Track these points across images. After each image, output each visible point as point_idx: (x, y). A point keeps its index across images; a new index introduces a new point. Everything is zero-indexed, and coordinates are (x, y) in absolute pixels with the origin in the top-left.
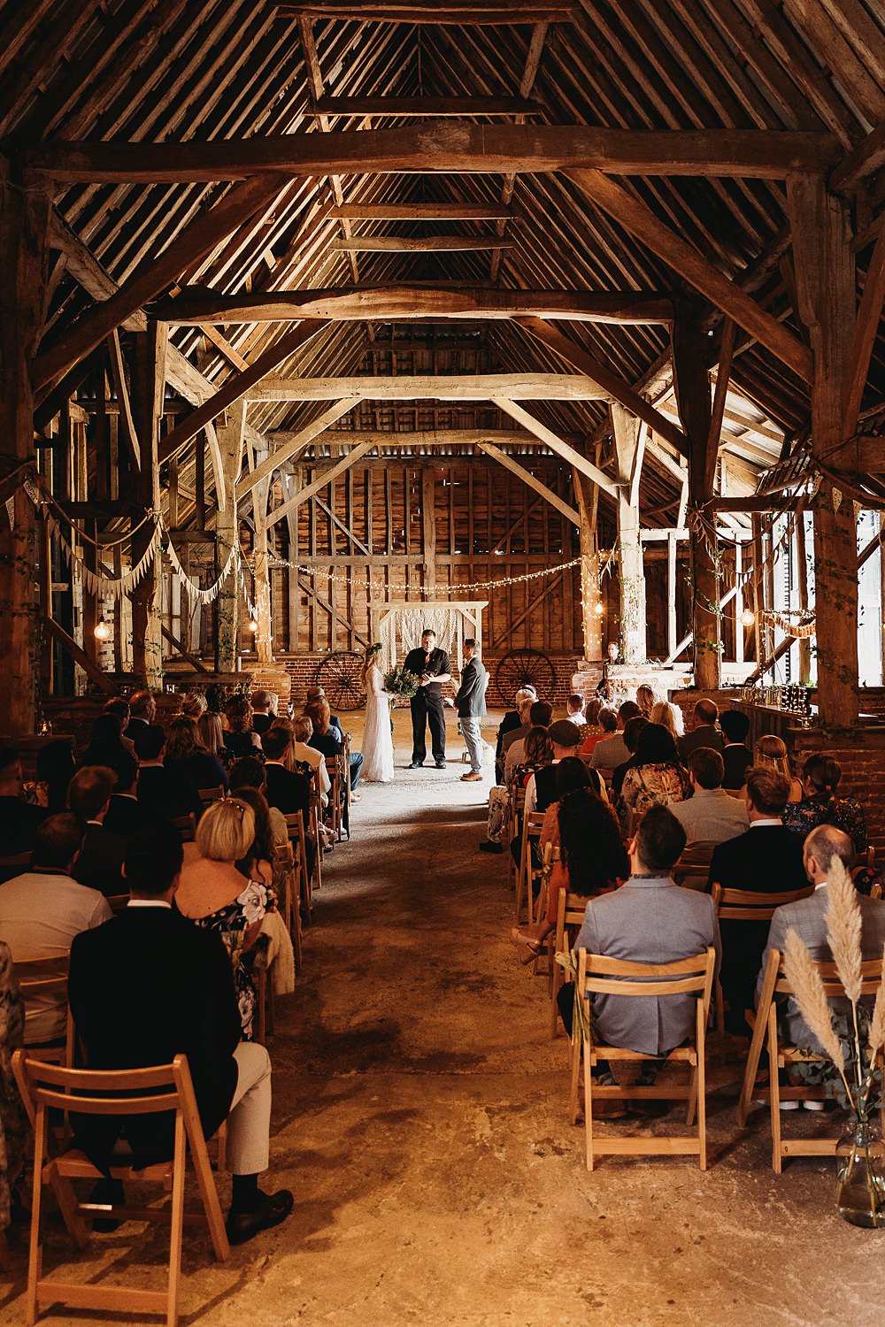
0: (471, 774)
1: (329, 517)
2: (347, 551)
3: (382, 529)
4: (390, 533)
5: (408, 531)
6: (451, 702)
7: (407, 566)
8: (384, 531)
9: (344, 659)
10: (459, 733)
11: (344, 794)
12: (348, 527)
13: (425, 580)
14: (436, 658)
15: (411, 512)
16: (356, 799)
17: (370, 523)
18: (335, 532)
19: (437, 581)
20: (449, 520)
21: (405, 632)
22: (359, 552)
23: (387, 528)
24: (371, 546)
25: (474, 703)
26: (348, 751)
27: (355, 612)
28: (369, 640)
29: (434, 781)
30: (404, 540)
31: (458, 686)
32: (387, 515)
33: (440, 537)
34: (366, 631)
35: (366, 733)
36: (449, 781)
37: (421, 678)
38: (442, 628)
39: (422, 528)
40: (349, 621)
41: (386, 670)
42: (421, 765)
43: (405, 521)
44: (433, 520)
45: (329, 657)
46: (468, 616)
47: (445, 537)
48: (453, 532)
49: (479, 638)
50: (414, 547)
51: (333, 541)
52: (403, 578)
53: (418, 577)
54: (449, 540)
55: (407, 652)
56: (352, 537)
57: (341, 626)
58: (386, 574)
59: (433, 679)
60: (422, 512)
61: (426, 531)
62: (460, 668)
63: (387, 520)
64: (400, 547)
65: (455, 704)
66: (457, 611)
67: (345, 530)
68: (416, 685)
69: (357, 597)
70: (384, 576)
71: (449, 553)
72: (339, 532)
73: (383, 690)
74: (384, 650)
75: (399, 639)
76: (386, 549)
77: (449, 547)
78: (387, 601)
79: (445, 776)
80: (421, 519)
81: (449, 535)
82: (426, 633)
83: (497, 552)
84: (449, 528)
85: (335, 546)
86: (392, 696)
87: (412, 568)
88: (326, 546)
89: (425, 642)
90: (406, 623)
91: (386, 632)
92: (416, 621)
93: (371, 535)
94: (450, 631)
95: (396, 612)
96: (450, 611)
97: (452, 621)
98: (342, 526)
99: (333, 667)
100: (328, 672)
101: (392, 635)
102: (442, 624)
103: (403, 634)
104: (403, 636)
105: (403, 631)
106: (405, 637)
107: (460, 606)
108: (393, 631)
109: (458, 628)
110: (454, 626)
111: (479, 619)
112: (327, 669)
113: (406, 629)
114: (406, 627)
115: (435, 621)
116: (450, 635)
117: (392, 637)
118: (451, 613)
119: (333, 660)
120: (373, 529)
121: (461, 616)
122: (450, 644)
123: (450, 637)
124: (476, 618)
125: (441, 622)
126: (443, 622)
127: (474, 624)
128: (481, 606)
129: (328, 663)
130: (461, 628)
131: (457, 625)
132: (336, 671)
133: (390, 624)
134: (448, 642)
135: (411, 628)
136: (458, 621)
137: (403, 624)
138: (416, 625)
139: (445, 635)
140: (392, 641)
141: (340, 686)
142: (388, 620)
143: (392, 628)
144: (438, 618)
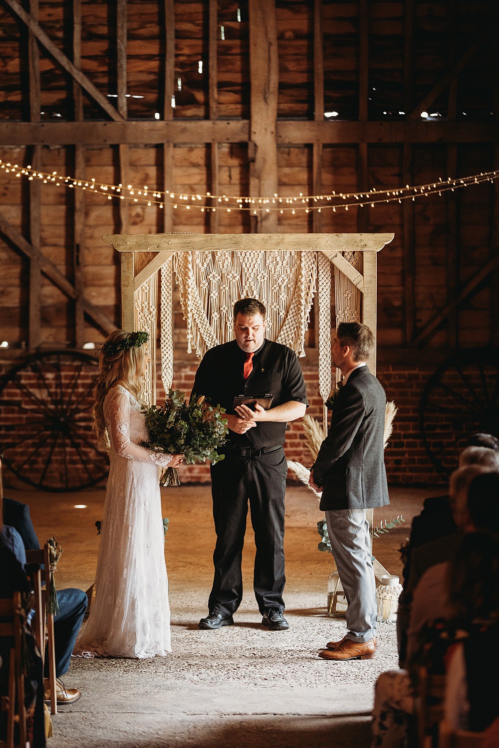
0: (347, 643)
1: (24, 28)
2: (68, 110)
3: (149, 57)
4: (170, 68)
5: (213, 62)
6: (303, 473)
7: (208, 147)
8: (154, 64)
9: (57, 368)
10: (322, 546)
11: (34, 685)
12: (68, 52)
13: (253, 182)
14: (269, 365)
15: (221, 18)
16: (69, 696)
17: (122, 45)
18: (40, 65)
19: (281, 184)
20: (310, 36)
21: (194, 304)
22: (96, 113)
23: (162, 57)
24: (124, 97)
25: (358, 477)
26: (50, 585)
27: (87, 257)
28: (118, 323)
29: (259, 657)
30: (203, 83)
31: (319, 435)
32: (162, 23)
33: (290, 78)
34: (111, 301)
35: (104, 545)
36: (293, 657)
37: (232, 413)
38: (283, 297)
39: (246, 56)
40: (71, 277)
41: (149, 397)
42: (229, 621)
43: (206, 38)
44: (272, 36)
45: (23, 362)
46: (346, 267)
47: (301, 78)
48: (319, 67)
49: (370, 321)
50: (228, 101)
51: (35, 85)
52: (198, 176)
53: (236, 173)
54: (309, 86)
55: (200, 353)
56: (78, 76)
57: (49, 290)
58: (160, 164)
59: (262, 415)
60: (245, 17)
61: (258, 63)
62: (325, 391)
63: (161, 38)
64: (193, 102)
65: (316, 479)
66: (318, 256)
67: (63, 60)
68: (221, 429)
69: (92, 220)
70: (152, 172)
71: (309, 115)
72: (47, 65)
73: (143, 444)
74: (147, 349)
75: (180, 323)
76: (160, 105)
77: (311, 101)
78: (161, 229)
79: (282, 646)
80: (242, 35)
81: (311, 71)
82: (244, 307)
83: (424, 115)
84: (310, 56)
85: (38, 98)
86: (166, 461)
87: (220, 153)
88: (16, 97)
89: (242, 329)
90: (198, 283)
91: (149, 304)
92: (221, 277)
93: (125, 73)
94: (300, 304)
95: (173, 256)
96: (302, 255)
97: (308, 280)
98: (55, 51)
99: (32, 386)
100: (18, 398)
101: (164, 313)
102: (283, 287)
103: (189, 309)
104: (190, 315)
105: (189, 303)
106: (196, 316)
107: (325, 244)
108: (166, 304)
109: (320, 295)
110: (312, 291)
111: (371, 276)
112: (18, 391)
113: (198, 297)
114: (197, 293)
115: (265, 279)
116: (303, 314)
117: (164, 318)
118: (303, 259)
119: (30, 373)
120: (129, 57)
121: (329, 268)
122: (301, 335)
123: (302, 318)
124: (364, 274)
125: (279, 281)
126: (286, 281)
127: (359, 287)
128: (375, 244)
129: (20, 377)
130: (329, 296)
131: (318, 289)
132: (39, 396)
133: (160, 287)
134: (298, 330)
135: (209, 294)
136: (320, 279)
137: (189, 287)
138: (222, 288)
139: (290, 312)
140: (164, 328)
141: (49, 433)
142: (153, 276)
143: (165, 295)
144: (273, 272)
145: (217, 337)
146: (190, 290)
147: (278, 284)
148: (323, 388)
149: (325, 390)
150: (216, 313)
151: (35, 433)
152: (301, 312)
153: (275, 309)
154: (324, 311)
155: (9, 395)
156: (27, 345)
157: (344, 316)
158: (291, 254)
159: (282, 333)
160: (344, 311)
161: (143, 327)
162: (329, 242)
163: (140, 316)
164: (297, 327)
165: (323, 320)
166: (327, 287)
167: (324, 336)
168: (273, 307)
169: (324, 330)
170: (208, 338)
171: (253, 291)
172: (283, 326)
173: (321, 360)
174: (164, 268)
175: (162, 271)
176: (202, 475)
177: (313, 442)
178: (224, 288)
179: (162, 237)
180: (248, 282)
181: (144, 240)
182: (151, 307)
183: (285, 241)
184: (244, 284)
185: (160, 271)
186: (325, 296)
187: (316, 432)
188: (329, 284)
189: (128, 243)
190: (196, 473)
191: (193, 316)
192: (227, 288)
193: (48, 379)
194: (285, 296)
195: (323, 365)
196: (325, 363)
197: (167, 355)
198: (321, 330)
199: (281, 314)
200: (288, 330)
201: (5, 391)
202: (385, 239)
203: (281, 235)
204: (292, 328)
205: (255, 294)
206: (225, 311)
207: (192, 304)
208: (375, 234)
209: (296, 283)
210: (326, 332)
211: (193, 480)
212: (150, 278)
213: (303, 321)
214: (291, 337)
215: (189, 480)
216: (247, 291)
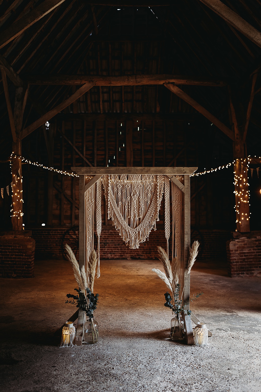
1: (72, 148)
3: (102, 155)
4: (107, 157)
5: (117, 156)
8: (103, 157)
12: (82, 153)
15: (119, 146)
17: (95, 151)
20: (141, 150)
23: (105, 155)
30: (115, 161)
32: (105, 146)
33: (136, 160)
39: (125, 155)
43: (116, 150)
45: (71, 229)
46: (177, 182)
47: (139, 160)
48: (143, 157)
56: (85, 159)
60: (125, 145)
61: (128, 156)
63: (105, 150)
72: (78, 156)
80: (124, 150)
84: (141, 155)
88: (70, 164)
90: (113, 189)
91: (91, 198)
92: (123, 186)
93: (96, 158)
94: (157, 198)
95: (102, 177)
96: (158, 177)
97: (160, 188)
98: (79, 153)
99: (72, 234)
100: (69, 238)
101: (98, 202)
102: (149, 191)
103: (109, 200)
104: (109, 203)
105: (109, 197)
106: (112, 203)
107: (168, 171)
108: (99, 198)
109: (165, 194)
110: (162, 192)
111: (188, 186)
112: (69, 236)
113: (112, 195)
114: (112, 193)
115: (142, 187)
116: (158, 202)
117: (98, 204)
118: (158, 179)
119: (72, 231)
120: (97, 155)
121: (169, 183)
122: (158, 211)
123: (158, 204)
124: (185, 185)
125: (148, 188)
126: (151, 188)
127: (182, 190)
128: (190, 172)
129: (69, 232)
130: (169, 195)
131: (164, 191)
132: (74, 237)
133: (96, 190)
134: (156, 209)
135: (117, 194)
136: (165, 187)
137: (109, 190)
138: (123, 191)
139: (153, 202)
140: (98, 208)
141: (76, 246)
142: (93, 186)
143: (98, 194)
144: (145, 184)
145: (121, 212)
146: (109, 192)
147: (147, 189)
148: (167, 234)
149: (167, 236)
150: (120, 202)
151: (73, 246)
152: (157, 201)
153: (146, 200)
154: (167, 201)
155: (67, 237)
156: (72, 224)
157: (176, 203)
158: (153, 177)
159: (149, 210)
160: (176, 201)
161: (89, 208)
162: (170, 171)
163: (87, 203)
164: (155, 208)
165: (166, 205)
166: (168, 191)
167: (167, 212)
168: (145, 199)
169: (167, 209)
170: (117, 213)
171: (136, 192)
172: (149, 208)
173: (166, 222)
174: (98, 182)
175: (97, 183)
176: (114, 257)
177: (162, 258)
178: (124, 191)
179: (97, 168)
180: (134, 189)
181: (89, 170)
182: (92, 199)
183: (151, 170)
184: (132, 189)
185: (96, 183)
186: (167, 194)
187: (164, 254)
188: (169, 189)
189: (82, 171)
190: (113, 256)
191: (110, 203)
192: (125, 191)
193: (76, 233)
194: (150, 195)
195: (167, 225)
196: (167, 224)
197: (99, 220)
198: (166, 209)
199: (148, 202)
200: (152, 209)
201: (66, 236)
202: (194, 170)
203: (149, 168)
204: (153, 208)
205: (137, 194)
206: (124, 201)
207: (110, 198)
208: (190, 168)
209: (155, 189)
210: (168, 210)
211: (112, 258)
212: (92, 186)
213: (158, 205)
214: (153, 212)
215: (111, 258)
216: (134, 193)
